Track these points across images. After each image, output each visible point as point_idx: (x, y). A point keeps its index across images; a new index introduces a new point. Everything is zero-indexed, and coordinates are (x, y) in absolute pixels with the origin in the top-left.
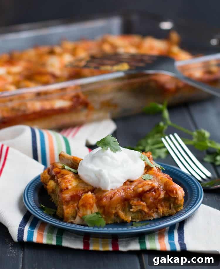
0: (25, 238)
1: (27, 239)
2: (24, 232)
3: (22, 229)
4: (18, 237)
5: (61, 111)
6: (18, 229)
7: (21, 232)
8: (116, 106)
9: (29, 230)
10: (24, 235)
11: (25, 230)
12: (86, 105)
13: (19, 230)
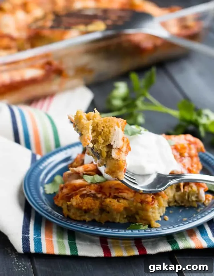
0: (32, 250)
1: (35, 250)
2: (29, 241)
3: (25, 236)
4: (23, 247)
5: (33, 82)
6: (22, 237)
7: (26, 241)
8: (90, 71)
9: (35, 237)
10: (30, 245)
11: (30, 237)
12: (59, 72)
13: (23, 239)
